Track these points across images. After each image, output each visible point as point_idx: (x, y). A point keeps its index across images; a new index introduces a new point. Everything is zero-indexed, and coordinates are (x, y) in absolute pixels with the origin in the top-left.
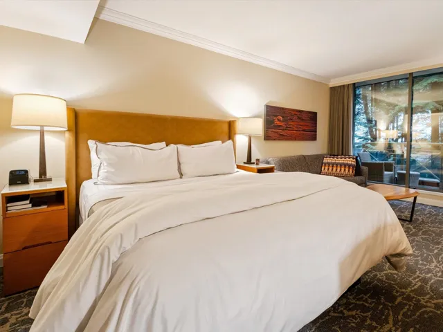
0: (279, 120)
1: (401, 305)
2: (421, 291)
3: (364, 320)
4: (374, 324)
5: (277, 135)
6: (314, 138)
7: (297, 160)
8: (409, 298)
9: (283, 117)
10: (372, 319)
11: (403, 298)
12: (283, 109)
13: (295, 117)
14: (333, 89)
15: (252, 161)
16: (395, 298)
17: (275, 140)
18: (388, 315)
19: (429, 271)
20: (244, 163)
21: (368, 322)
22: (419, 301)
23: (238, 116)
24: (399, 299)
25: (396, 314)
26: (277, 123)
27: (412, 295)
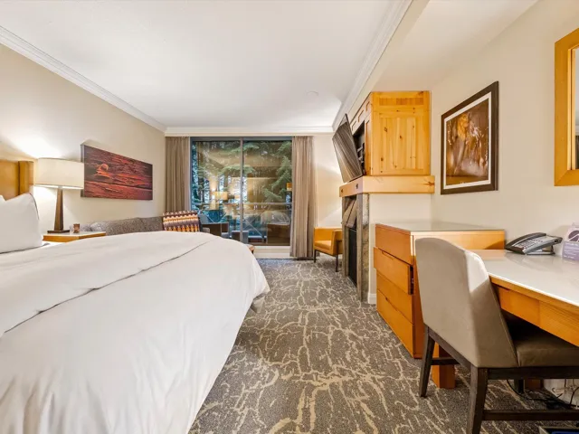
0: (103, 169)
1: (264, 340)
2: (272, 325)
3: (243, 364)
4: (251, 363)
5: (100, 190)
6: (150, 197)
7: (133, 224)
8: (268, 332)
9: (110, 166)
10: (248, 361)
11: (264, 334)
12: (109, 153)
13: (126, 167)
14: (169, 139)
15: (65, 229)
16: (258, 337)
17: (97, 197)
18: (258, 351)
19: (273, 308)
20: (49, 232)
21: (247, 364)
22: (273, 332)
23: (36, 156)
24: (261, 337)
25: (263, 348)
26: (100, 172)
27: (268, 329)
